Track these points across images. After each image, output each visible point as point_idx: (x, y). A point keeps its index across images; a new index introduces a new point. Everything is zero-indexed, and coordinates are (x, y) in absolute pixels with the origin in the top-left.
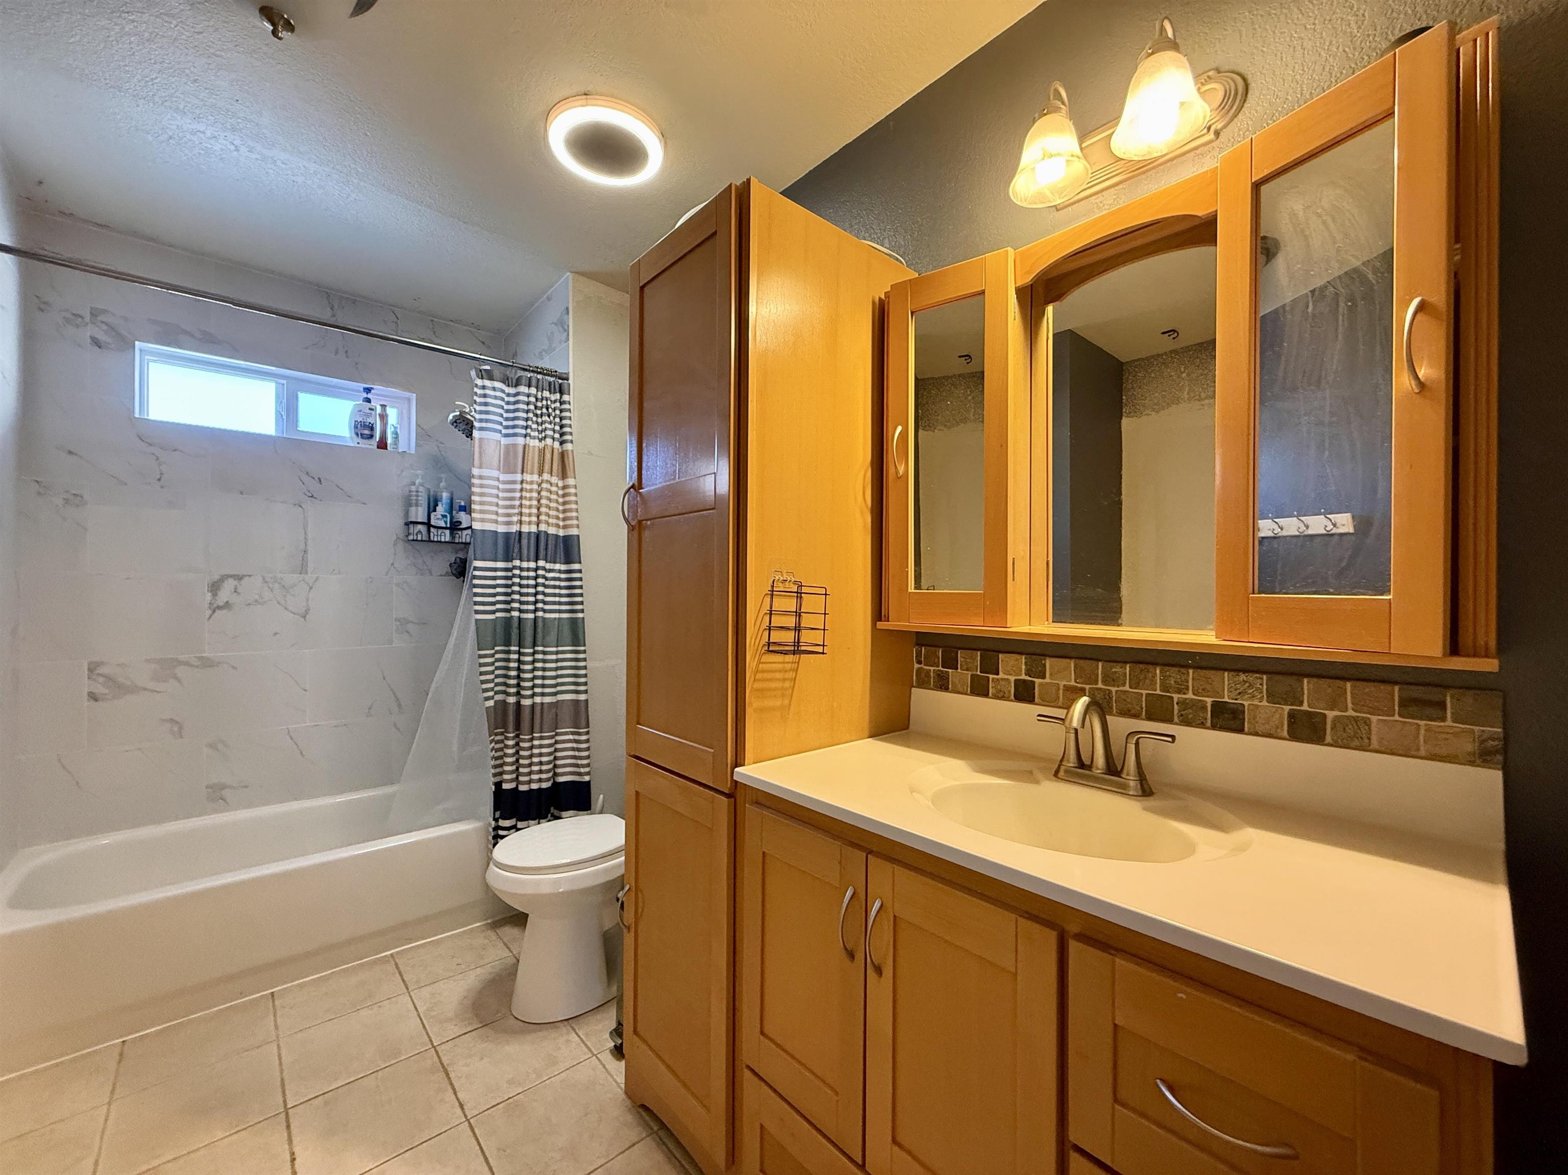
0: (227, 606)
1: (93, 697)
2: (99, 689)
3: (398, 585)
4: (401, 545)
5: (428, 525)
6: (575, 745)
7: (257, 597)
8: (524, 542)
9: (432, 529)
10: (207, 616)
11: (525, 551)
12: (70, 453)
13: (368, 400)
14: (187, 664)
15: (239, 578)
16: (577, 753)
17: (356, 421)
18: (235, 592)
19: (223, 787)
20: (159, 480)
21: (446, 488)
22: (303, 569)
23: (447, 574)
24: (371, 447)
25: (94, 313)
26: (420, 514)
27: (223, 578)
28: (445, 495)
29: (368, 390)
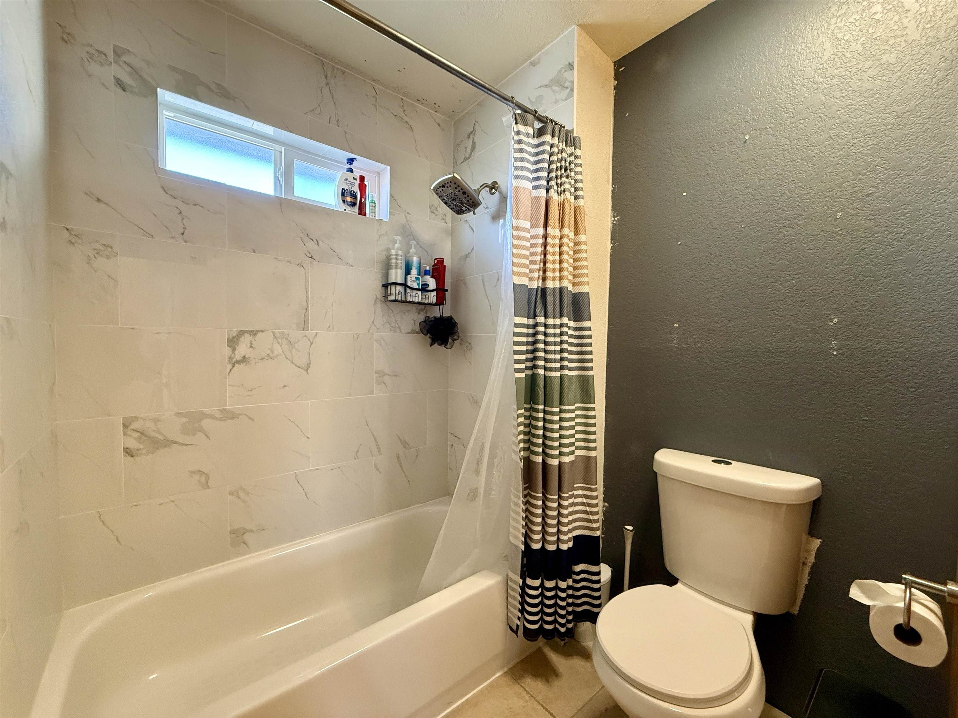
0: (244, 359)
1: (128, 452)
2: (133, 444)
3: (376, 341)
4: (379, 305)
5: (405, 285)
6: (585, 500)
7: (269, 352)
8: (549, 298)
9: (408, 291)
10: (228, 371)
11: (550, 308)
12: (99, 200)
13: (351, 170)
14: (212, 417)
15: (254, 333)
16: (588, 509)
17: (343, 189)
18: (251, 347)
19: (245, 531)
20: (183, 234)
21: (416, 254)
22: (305, 326)
23: (413, 332)
24: (355, 213)
25: (118, 52)
26: (397, 275)
27: (242, 333)
28: (415, 260)
29: (351, 161)
